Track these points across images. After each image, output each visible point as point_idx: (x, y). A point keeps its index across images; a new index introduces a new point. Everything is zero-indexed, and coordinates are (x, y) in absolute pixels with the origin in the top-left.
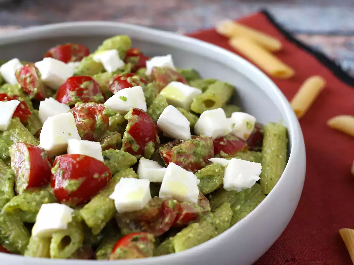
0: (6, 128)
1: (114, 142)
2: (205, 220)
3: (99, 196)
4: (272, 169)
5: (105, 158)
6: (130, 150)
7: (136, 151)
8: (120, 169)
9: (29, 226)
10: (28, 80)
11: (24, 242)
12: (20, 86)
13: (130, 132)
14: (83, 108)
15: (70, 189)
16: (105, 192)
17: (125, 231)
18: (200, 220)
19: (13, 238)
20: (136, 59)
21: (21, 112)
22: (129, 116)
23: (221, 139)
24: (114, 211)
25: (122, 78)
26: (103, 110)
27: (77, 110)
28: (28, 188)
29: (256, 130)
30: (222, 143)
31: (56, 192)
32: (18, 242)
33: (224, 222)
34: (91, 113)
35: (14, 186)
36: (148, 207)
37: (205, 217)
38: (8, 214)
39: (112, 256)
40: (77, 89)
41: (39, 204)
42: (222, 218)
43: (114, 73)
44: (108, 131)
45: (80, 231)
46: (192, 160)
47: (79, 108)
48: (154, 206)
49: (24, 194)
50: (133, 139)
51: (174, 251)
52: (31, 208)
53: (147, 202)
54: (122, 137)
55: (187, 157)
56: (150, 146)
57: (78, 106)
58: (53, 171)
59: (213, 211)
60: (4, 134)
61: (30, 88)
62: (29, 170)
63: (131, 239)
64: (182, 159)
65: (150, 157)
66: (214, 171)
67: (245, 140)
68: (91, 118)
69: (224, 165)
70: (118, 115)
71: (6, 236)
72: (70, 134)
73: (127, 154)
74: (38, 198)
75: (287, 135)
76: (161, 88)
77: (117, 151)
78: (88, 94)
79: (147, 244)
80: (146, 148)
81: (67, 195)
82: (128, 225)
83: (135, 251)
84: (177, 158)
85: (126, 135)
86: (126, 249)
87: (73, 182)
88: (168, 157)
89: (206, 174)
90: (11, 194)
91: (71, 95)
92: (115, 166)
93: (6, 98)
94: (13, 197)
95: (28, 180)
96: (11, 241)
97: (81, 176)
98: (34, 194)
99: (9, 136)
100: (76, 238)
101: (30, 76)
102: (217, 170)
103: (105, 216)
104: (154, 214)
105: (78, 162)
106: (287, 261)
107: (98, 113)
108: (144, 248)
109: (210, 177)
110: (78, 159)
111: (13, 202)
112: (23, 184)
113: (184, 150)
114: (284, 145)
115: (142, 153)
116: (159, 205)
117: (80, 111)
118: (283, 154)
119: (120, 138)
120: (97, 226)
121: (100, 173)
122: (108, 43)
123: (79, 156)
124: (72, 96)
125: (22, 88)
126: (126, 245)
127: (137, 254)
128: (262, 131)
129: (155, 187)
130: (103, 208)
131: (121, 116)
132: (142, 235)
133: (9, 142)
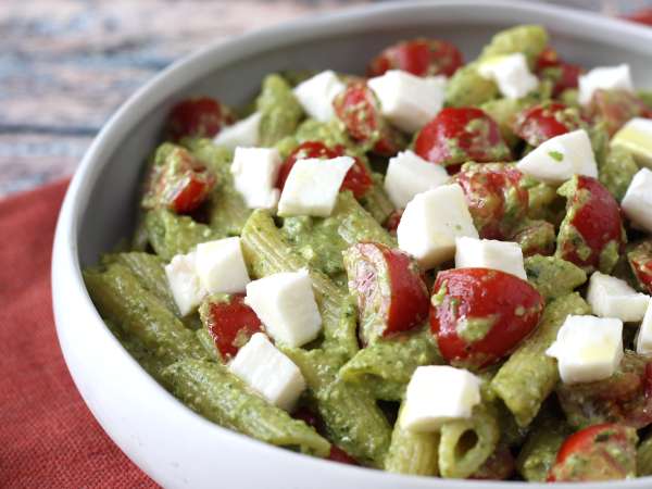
0: (329, 213)
1: (542, 241)
3: (525, 350)
5: (530, 273)
6: (572, 257)
7: (584, 259)
8: (555, 294)
9: (390, 409)
10: (361, 116)
11: (380, 440)
12: (342, 126)
13: (576, 222)
14: (477, 174)
15: (471, 337)
16: (536, 342)
17: (575, 418)
19: (359, 430)
20: (557, 72)
21: (355, 180)
22: (569, 189)
24: (558, 380)
25: (546, 114)
26: (519, 179)
27: (466, 178)
28: (386, 333)
31: (441, 341)
32: (368, 439)
34: (494, 184)
35: (357, 330)
36: (620, 372)
38: (348, 384)
39: (558, 471)
40: (459, 134)
41: (411, 366)
43: (521, 101)
44: (527, 220)
45: (493, 421)
47: (470, 175)
48: (632, 371)
49: (379, 345)
50: (580, 236)
52: (394, 374)
53: (618, 363)
54: (557, 231)
56: (611, 251)
57: (468, 170)
58: (435, 301)
60: (327, 223)
61: (365, 130)
62: (389, 299)
63: (596, 437)
65: (610, 269)
68: (495, 195)
70: (542, 186)
71: (345, 426)
72: (459, 228)
73: (570, 265)
74: (406, 353)
76: (612, 132)
77: (550, 259)
78: (481, 144)
79: (625, 447)
80: (604, 252)
81: (464, 349)
82: (581, 406)
83: (602, 460)
85: (566, 228)
86: (585, 456)
87: (476, 322)
88: (650, 272)
90: (353, 345)
91: (448, 146)
92: (547, 288)
93: (323, 151)
94: (356, 352)
95: (387, 317)
96: (354, 437)
97: (493, 311)
98: (398, 345)
99: (334, 228)
100: (487, 435)
101: (367, 107)
103: (541, 390)
104: (633, 387)
105: (485, 285)
107: (508, 183)
108: (618, 456)
110: (484, 278)
111: (359, 361)
112: (374, 327)
115: (596, 263)
116: (639, 369)
117: (474, 180)
119: (552, 232)
120: (527, 409)
121: (527, 304)
122: (503, 39)
123: (485, 271)
124: (451, 147)
125: (347, 130)
126: (586, 449)
127: (605, 466)
129: (631, 330)
130: (537, 375)
131: (549, 189)
132: (614, 430)
133: (335, 240)
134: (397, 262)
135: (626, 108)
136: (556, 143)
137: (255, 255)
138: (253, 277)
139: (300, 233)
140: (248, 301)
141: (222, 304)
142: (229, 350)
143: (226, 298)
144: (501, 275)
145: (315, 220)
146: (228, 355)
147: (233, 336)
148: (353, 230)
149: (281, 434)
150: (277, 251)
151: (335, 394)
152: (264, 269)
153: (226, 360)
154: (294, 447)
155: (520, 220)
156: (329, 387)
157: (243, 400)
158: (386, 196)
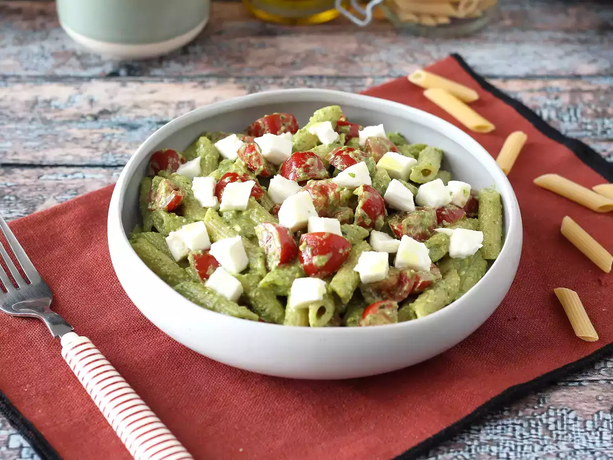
0: (245, 208)
1: (347, 217)
2: (439, 286)
3: (344, 269)
4: (490, 235)
5: (343, 233)
6: (362, 224)
7: (368, 225)
8: (355, 243)
9: (283, 300)
10: (254, 158)
11: (280, 314)
12: (243, 163)
13: (363, 208)
14: (315, 186)
15: (319, 265)
16: (348, 265)
17: (369, 299)
18: (434, 288)
19: (270, 310)
20: (348, 128)
21: (255, 191)
22: (359, 192)
23: (442, 209)
24: (359, 281)
25: (344, 153)
26: (335, 188)
27: (310, 188)
28: (280, 264)
29: (471, 197)
30: (444, 213)
31: (305, 267)
32: (274, 314)
33: (454, 287)
34: (323, 191)
35: (266, 263)
36: (388, 277)
37: (438, 283)
38: (264, 289)
39: (363, 322)
40: (303, 165)
41: (293, 279)
42: (452, 284)
43: (330, 146)
44: (340, 207)
45: (332, 302)
46: (420, 230)
47: (312, 186)
48: (393, 276)
49: (277, 270)
50: (366, 214)
51: (416, 317)
52: (285, 283)
53: (387, 271)
54: (354, 212)
55: (415, 228)
56: (381, 220)
57: (310, 184)
58: (301, 248)
59: (443, 278)
60: (244, 214)
61: (254, 164)
62: (280, 249)
63: (379, 306)
64: (411, 231)
65: (380, 229)
66: (441, 240)
67: (462, 207)
68: (324, 195)
69: (449, 234)
71: (263, 309)
72: (309, 212)
73: (361, 228)
74: (290, 273)
75: (501, 201)
76: (377, 160)
77: (352, 225)
78: (314, 170)
79: (392, 311)
80: (377, 221)
81: (316, 270)
82: (371, 294)
83: (383, 317)
84: (407, 230)
85: (359, 211)
86: (375, 315)
87: (322, 257)
88: (399, 230)
89: (434, 244)
90: (264, 271)
91: (298, 171)
92: (351, 240)
93: (238, 178)
94: (266, 274)
95: (280, 257)
96: (268, 313)
97: (329, 252)
98: (285, 270)
99: (248, 216)
100: (330, 308)
101: (256, 154)
102: (443, 240)
103: (353, 287)
104: (394, 283)
105: (324, 240)
106: (509, 320)
107: (330, 190)
108: (390, 315)
109: (438, 246)
110: (324, 237)
111: (268, 278)
112: (274, 262)
113: (413, 222)
114: (499, 211)
115: (373, 226)
116: (397, 275)
117: (313, 189)
118: (499, 219)
119: (352, 213)
120: (348, 296)
121: (344, 248)
122: (319, 113)
123: (324, 233)
124: (300, 172)
125: (247, 165)
126: (375, 312)
127: (384, 320)
128: (477, 198)
129: (392, 257)
130: (350, 280)
131: (348, 191)
132: (388, 302)
133: (249, 221)
134: (282, 231)
135: (384, 146)
136: (352, 169)
137: (213, 231)
138: (212, 242)
139: (232, 219)
140: (211, 253)
141: (199, 255)
142: (205, 276)
143: (200, 252)
144: (331, 235)
145: (239, 212)
146: (205, 279)
147: (206, 270)
148: (257, 216)
149: (236, 313)
150: (223, 228)
151: (258, 294)
152: (217, 237)
153: (204, 281)
154: (243, 317)
155: (336, 207)
156: (255, 291)
157: (215, 299)
158: (270, 198)
